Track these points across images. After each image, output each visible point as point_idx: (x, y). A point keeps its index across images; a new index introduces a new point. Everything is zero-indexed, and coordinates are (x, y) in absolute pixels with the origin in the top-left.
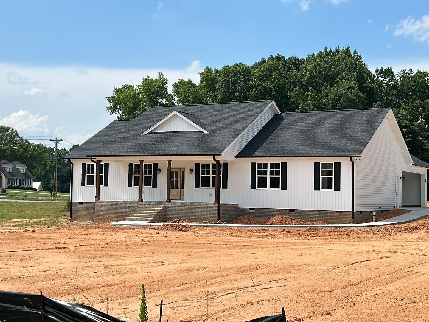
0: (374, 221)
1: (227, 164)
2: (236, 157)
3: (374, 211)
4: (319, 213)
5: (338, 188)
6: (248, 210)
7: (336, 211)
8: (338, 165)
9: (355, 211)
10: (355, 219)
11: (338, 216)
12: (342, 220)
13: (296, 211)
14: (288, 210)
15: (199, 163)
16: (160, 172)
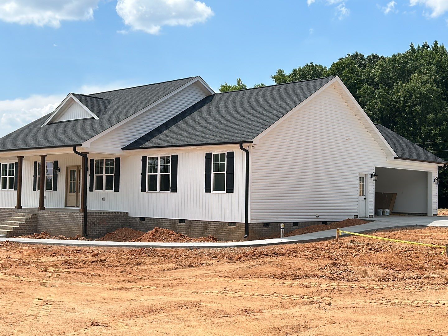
0: (281, 237)
1: (119, 158)
2: (123, 149)
3: (282, 223)
4: (210, 225)
5: (230, 190)
6: (138, 220)
7: (229, 223)
8: (231, 155)
9: (249, 223)
10: (250, 234)
11: (231, 229)
12: (235, 235)
13: (186, 221)
14: (178, 221)
15: (94, 159)
16: (59, 171)
